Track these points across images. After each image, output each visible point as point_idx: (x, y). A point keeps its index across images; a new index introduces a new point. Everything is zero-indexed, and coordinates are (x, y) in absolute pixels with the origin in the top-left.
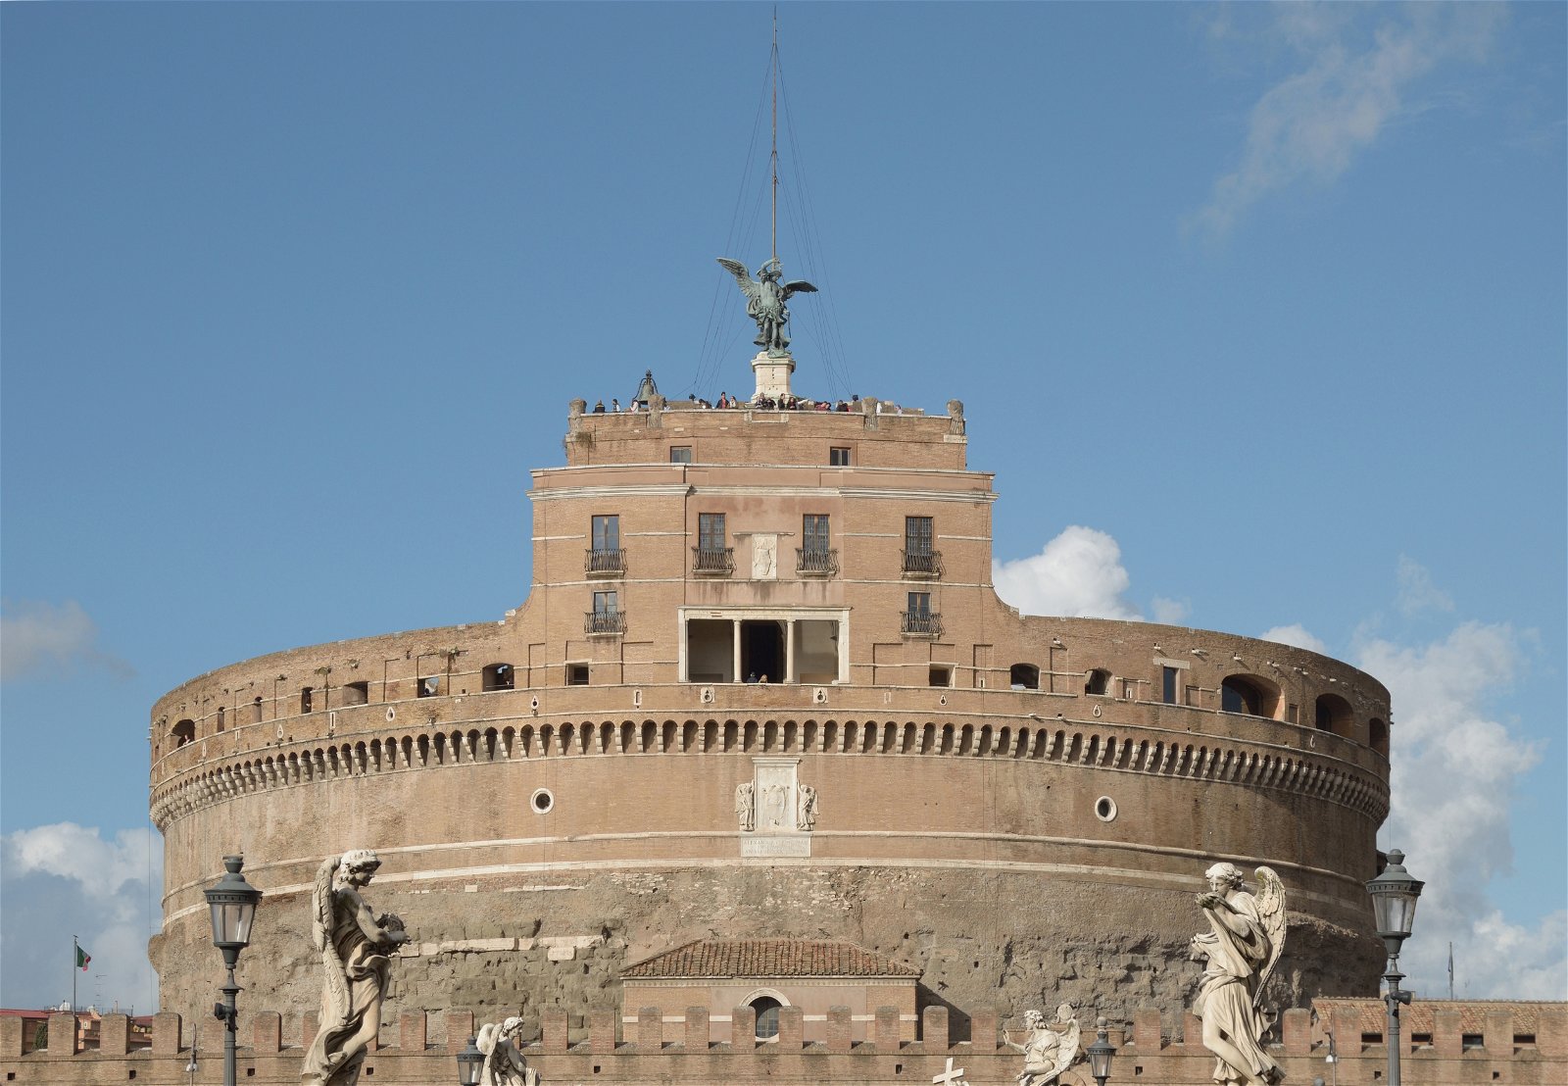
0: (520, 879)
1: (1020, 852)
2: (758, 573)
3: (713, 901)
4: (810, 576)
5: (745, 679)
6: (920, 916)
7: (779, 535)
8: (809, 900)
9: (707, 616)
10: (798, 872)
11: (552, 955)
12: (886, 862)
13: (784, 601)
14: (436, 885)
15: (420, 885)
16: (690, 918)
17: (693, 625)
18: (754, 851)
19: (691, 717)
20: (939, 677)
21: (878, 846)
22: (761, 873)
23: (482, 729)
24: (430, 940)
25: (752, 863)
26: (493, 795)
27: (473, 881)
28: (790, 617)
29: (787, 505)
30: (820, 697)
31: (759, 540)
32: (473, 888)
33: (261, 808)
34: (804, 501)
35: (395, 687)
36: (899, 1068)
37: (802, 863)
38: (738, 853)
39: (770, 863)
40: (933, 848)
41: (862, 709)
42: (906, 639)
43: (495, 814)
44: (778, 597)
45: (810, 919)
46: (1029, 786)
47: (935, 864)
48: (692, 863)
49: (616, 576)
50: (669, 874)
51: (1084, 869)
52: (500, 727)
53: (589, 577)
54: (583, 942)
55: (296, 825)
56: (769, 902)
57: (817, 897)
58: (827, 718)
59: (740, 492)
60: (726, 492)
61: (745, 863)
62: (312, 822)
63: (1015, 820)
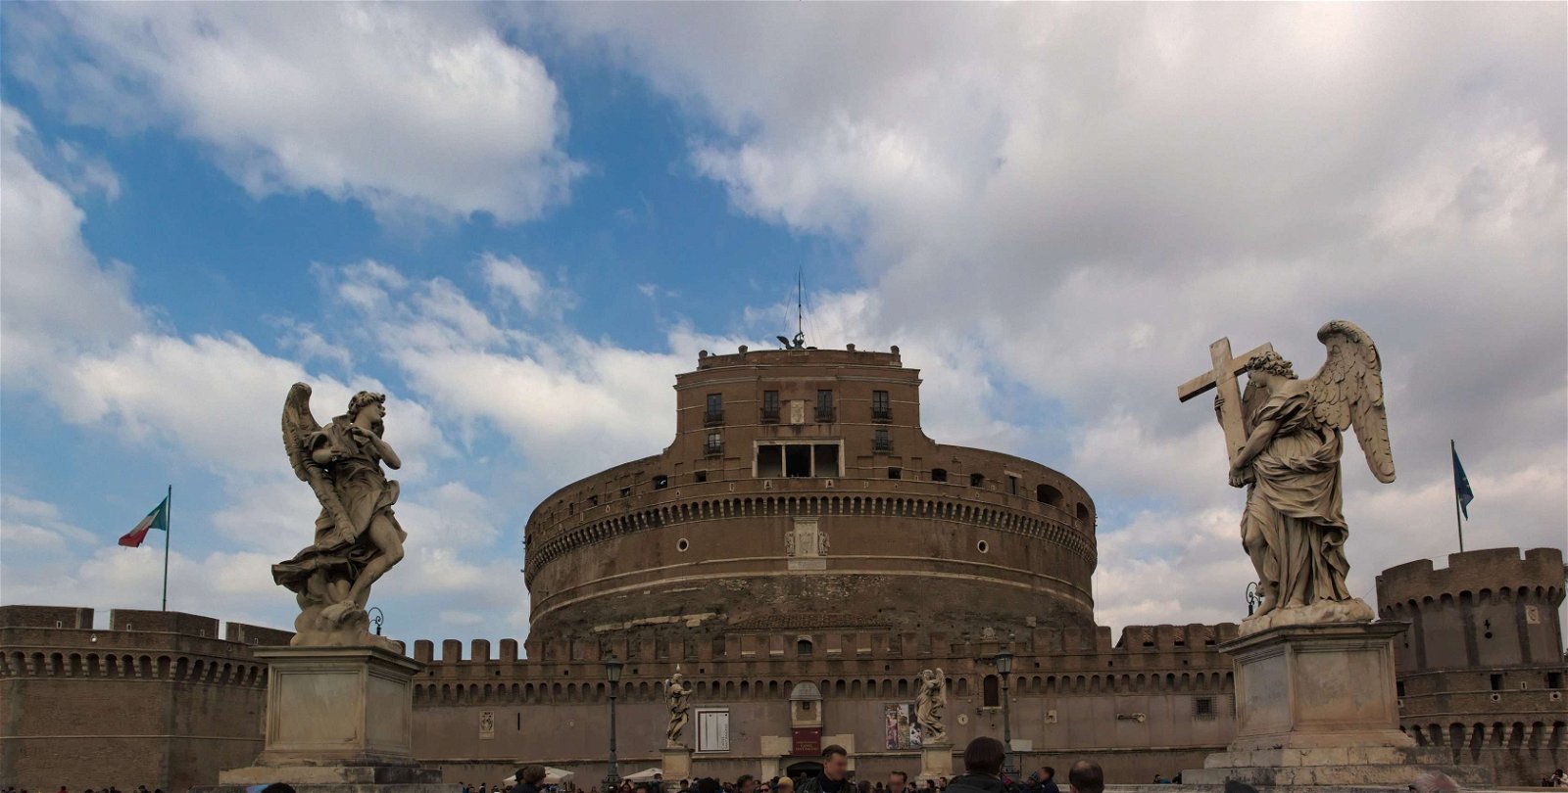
0: (671, 586)
1: (939, 566)
2: (793, 421)
3: (774, 593)
4: (822, 421)
5: (788, 475)
6: (887, 600)
7: (805, 401)
8: (825, 593)
9: (767, 443)
10: (820, 578)
11: (689, 624)
12: (867, 572)
13: (807, 435)
14: (630, 593)
15: (622, 593)
16: (761, 603)
17: (761, 448)
18: (794, 567)
19: (760, 496)
20: (894, 474)
21: (863, 563)
22: (800, 578)
23: (651, 510)
24: (628, 620)
25: (794, 573)
26: (658, 544)
27: (648, 588)
28: (812, 443)
29: (809, 385)
30: (830, 484)
31: (794, 404)
32: (649, 592)
33: (555, 567)
34: (818, 383)
35: (610, 496)
36: (887, 667)
37: (821, 573)
38: (787, 568)
39: (805, 573)
40: (893, 564)
41: (853, 490)
42: (875, 453)
43: (659, 554)
44: (806, 432)
45: (827, 602)
46: (943, 533)
47: (894, 573)
48: (762, 574)
49: (720, 425)
50: (750, 580)
51: (973, 577)
52: (661, 507)
53: (705, 426)
54: (705, 616)
55: (568, 572)
56: (804, 593)
57: (830, 591)
58: (833, 496)
59: (783, 379)
60: (777, 380)
61: (791, 573)
62: (575, 569)
63: (936, 551)
